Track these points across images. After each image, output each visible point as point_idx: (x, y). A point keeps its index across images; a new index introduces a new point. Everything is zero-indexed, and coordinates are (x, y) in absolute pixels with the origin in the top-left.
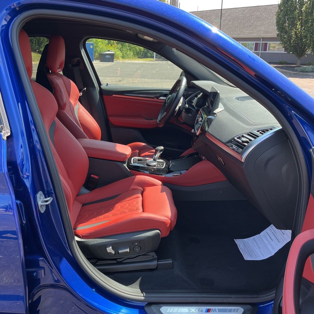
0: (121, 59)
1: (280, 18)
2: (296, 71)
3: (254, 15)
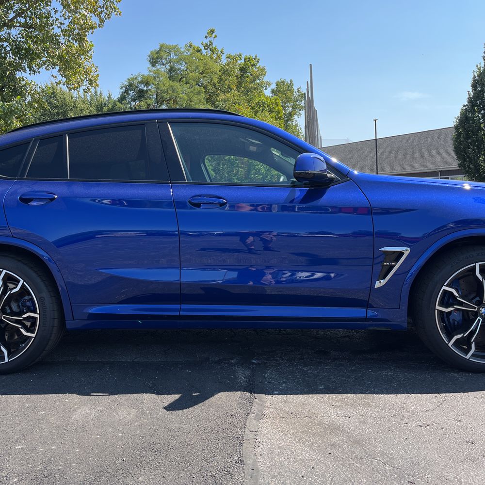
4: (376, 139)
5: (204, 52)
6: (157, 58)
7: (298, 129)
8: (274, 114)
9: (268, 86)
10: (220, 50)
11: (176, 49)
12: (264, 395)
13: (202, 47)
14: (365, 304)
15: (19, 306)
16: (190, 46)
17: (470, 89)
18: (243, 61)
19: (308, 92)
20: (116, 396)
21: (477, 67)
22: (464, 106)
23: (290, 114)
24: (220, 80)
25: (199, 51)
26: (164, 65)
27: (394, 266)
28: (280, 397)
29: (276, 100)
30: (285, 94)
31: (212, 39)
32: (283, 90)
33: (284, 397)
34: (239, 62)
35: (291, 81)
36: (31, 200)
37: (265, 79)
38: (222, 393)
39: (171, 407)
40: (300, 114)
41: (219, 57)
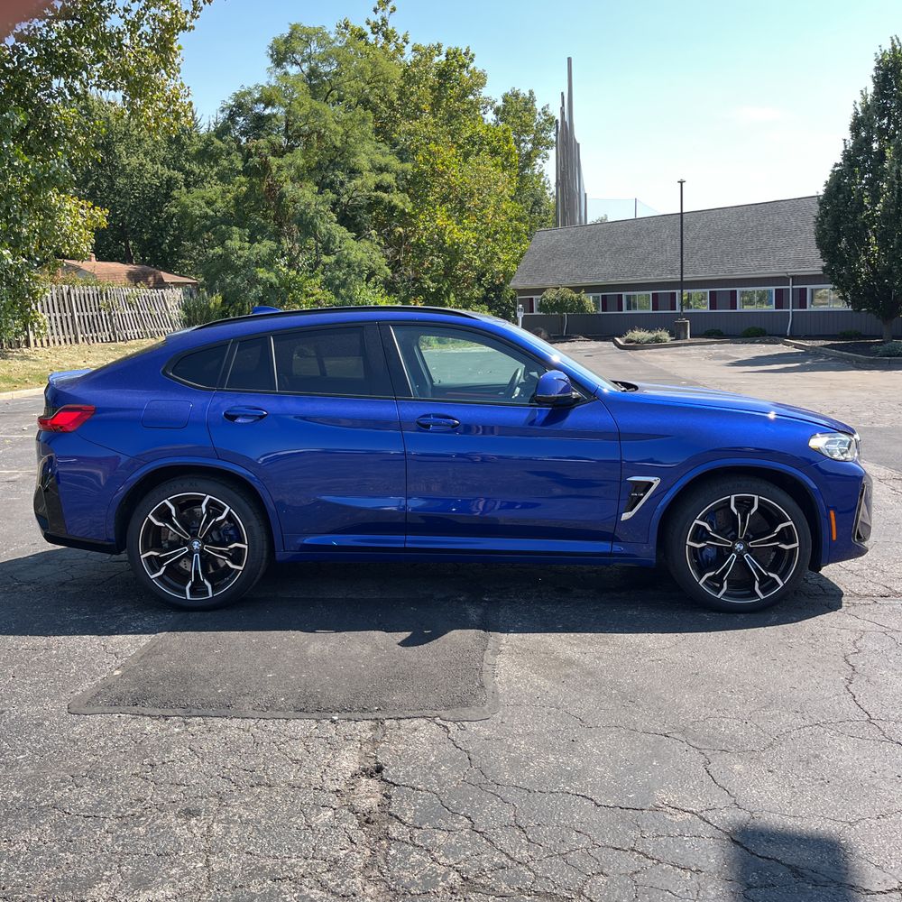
0: (435, 345)
1: (824, 230)
2: (875, 353)
3: (767, 224)
4: (682, 213)
5: (371, 38)
6: (286, 51)
7: (544, 183)
8: (499, 159)
9: (489, 107)
10: (401, 36)
11: (319, 34)
12: (499, 634)
13: (367, 29)
14: (611, 538)
15: (219, 535)
16: (346, 27)
17: (848, 135)
18: (443, 58)
19: (563, 114)
20: (343, 633)
21: (862, 94)
22: (836, 165)
23: (528, 155)
24: (402, 93)
25: (362, 36)
26: (297, 64)
27: (641, 498)
28: (516, 635)
29: (504, 132)
30: (520, 117)
31: (386, 14)
32: (517, 109)
33: (521, 635)
34: (436, 60)
35: (531, 93)
36: (236, 417)
37: (485, 92)
38: (455, 631)
39: (404, 643)
40: (547, 157)
41: (399, 50)
